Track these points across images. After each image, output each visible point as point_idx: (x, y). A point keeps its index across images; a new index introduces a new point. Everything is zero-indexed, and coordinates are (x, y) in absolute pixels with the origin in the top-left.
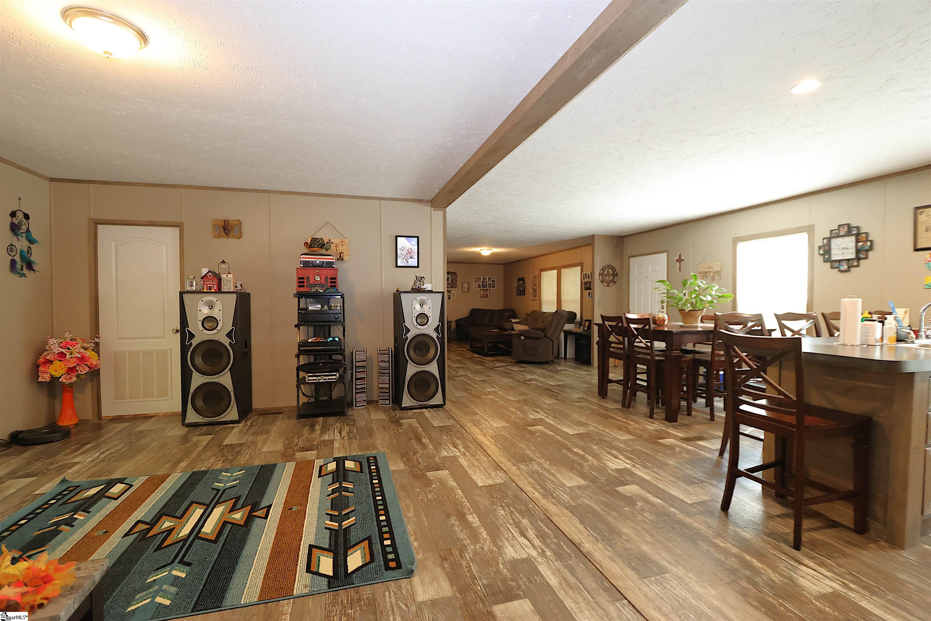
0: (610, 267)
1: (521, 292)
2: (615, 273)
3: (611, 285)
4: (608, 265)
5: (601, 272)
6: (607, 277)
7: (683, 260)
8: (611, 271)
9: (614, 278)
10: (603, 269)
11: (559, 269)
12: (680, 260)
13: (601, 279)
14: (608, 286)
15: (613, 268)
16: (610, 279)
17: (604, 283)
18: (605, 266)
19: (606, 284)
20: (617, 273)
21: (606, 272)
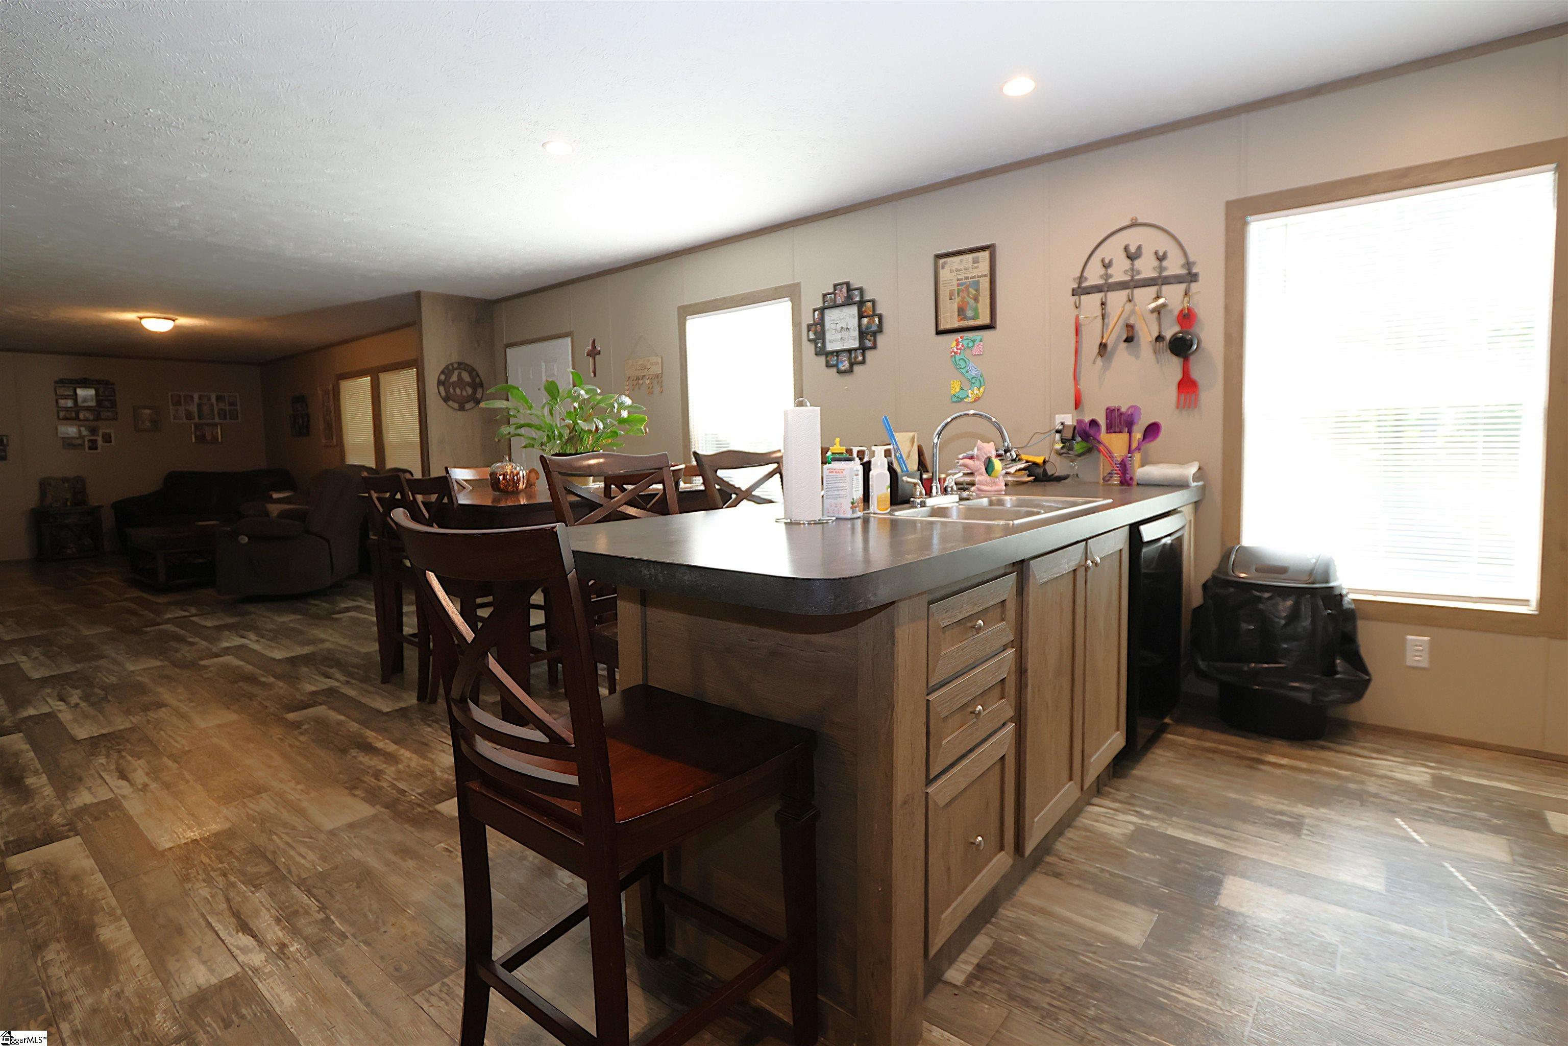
0: (462, 366)
1: (303, 427)
2: (477, 380)
3: (468, 406)
4: (459, 364)
5: (443, 377)
6: (458, 391)
7: (599, 353)
8: (466, 377)
9: (475, 392)
10: (447, 371)
11: (375, 373)
12: (594, 353)
13: (443, 394)
14: (462, 408)
15: (471, 371)
16: (464, 393)
17: (450, 403)
18: (452, 364)
19: (456, 406)
20: (481, 381)
21: (454, 378)
